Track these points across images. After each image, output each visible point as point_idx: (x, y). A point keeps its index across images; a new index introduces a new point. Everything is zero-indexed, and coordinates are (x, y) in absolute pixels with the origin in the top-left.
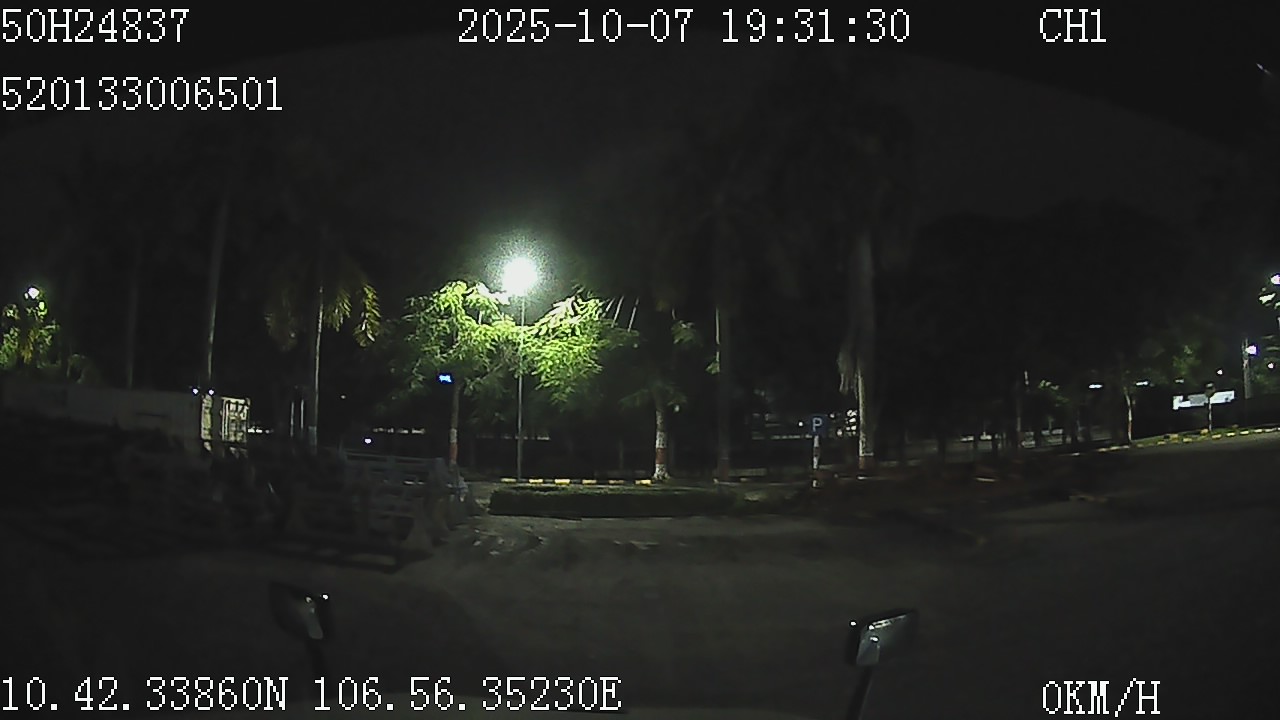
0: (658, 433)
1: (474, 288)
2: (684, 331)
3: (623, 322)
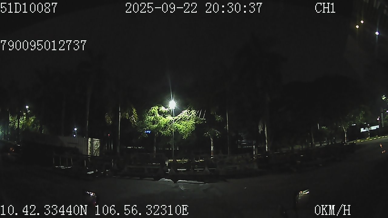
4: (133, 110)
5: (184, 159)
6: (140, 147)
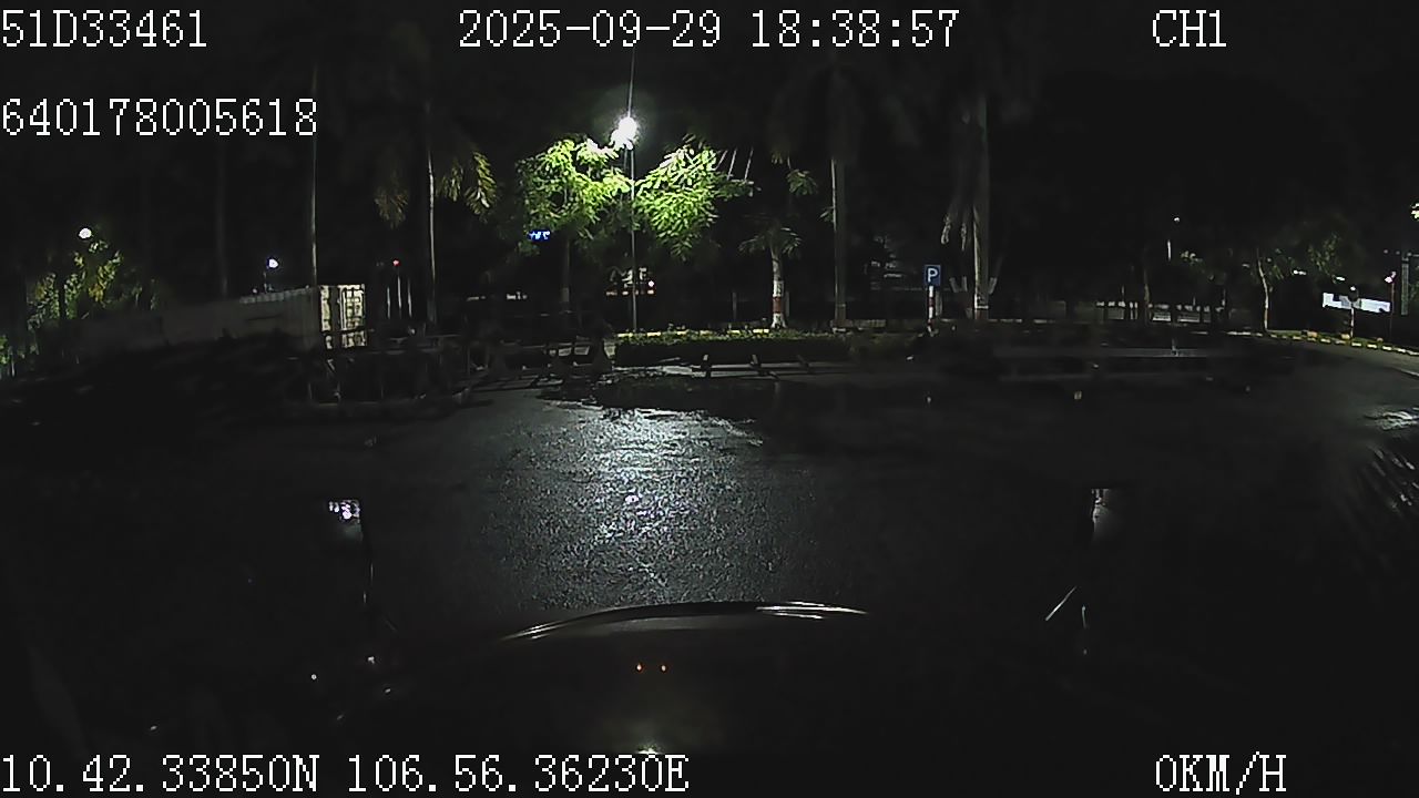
0: (775, 283)
1: (582, 145)
2: (799, 180)
3: (738, 174)
4: (478, 163)
5: (672, 330)
6: (511, 294)
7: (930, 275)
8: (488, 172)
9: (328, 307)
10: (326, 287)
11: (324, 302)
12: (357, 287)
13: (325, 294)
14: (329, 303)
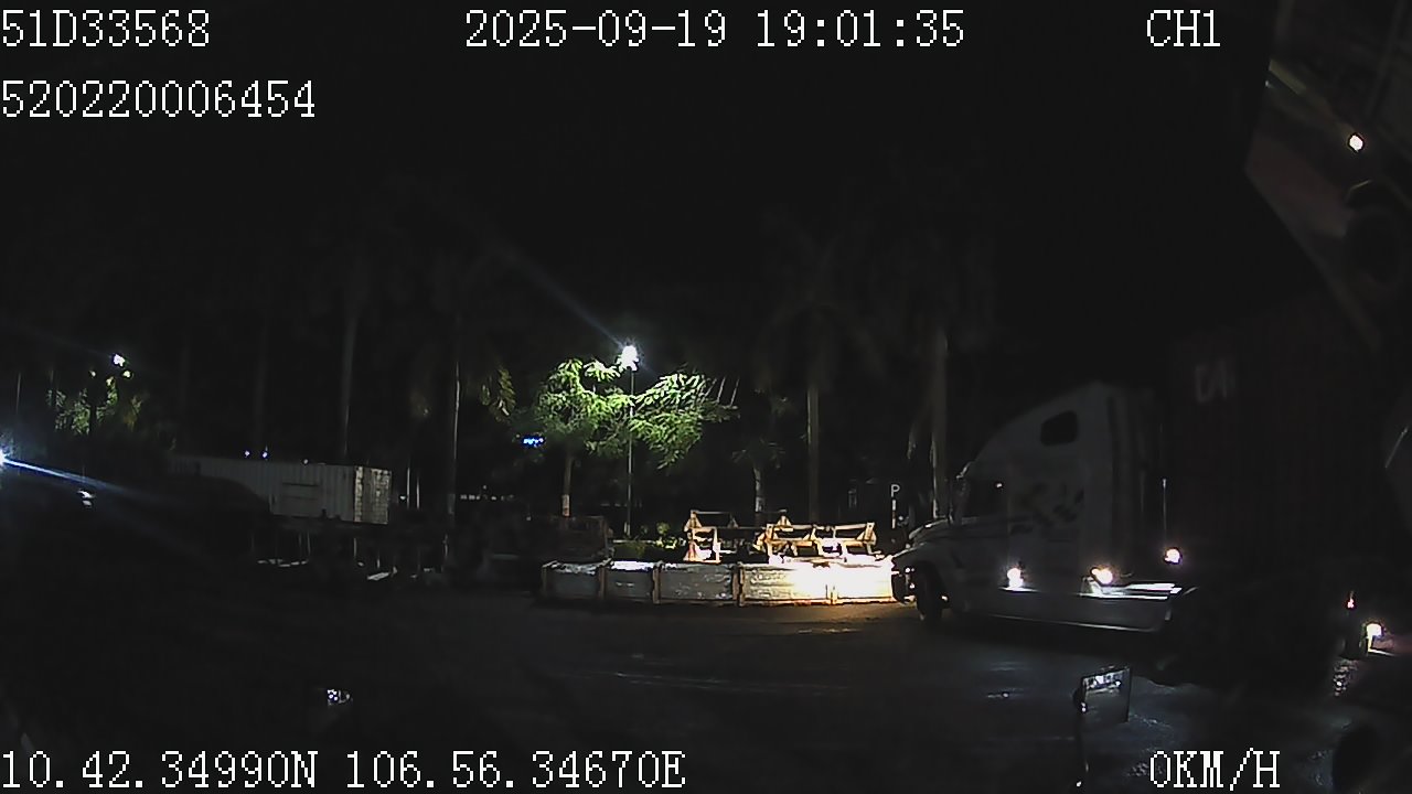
7: (893, 491)
8: (509, 383)
9: (360, 487)
10: (361, 468)
11: (358, 481)
12: (386, 472)
13: (359, 474)
14: (362, 483)
